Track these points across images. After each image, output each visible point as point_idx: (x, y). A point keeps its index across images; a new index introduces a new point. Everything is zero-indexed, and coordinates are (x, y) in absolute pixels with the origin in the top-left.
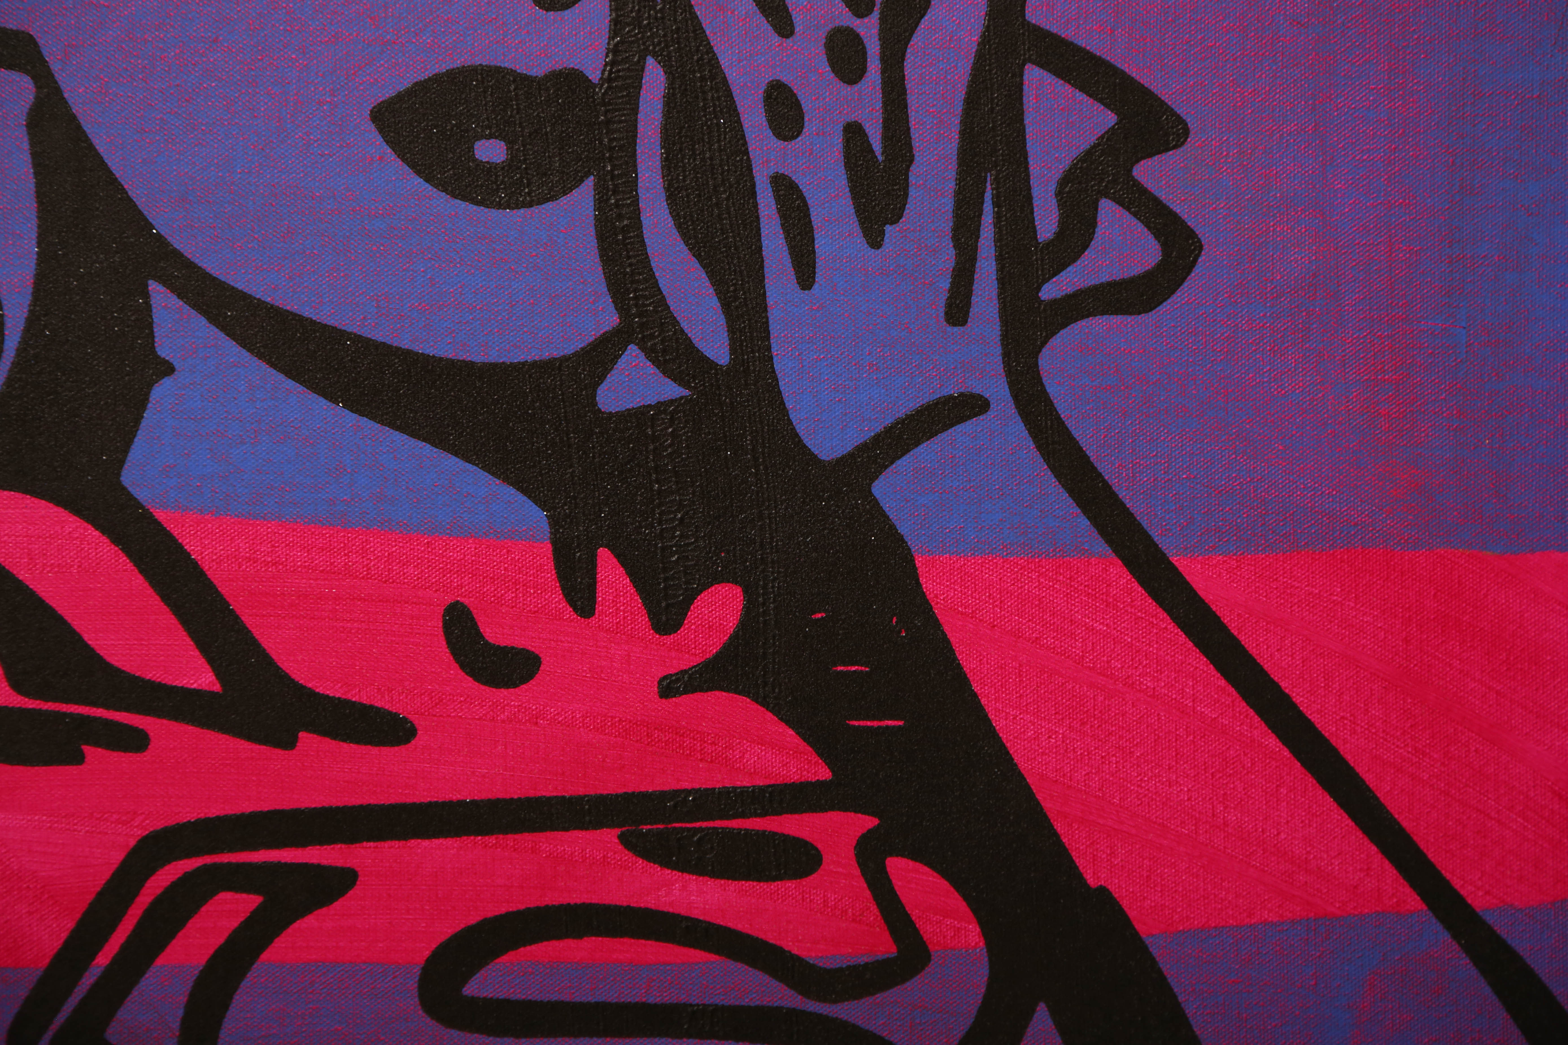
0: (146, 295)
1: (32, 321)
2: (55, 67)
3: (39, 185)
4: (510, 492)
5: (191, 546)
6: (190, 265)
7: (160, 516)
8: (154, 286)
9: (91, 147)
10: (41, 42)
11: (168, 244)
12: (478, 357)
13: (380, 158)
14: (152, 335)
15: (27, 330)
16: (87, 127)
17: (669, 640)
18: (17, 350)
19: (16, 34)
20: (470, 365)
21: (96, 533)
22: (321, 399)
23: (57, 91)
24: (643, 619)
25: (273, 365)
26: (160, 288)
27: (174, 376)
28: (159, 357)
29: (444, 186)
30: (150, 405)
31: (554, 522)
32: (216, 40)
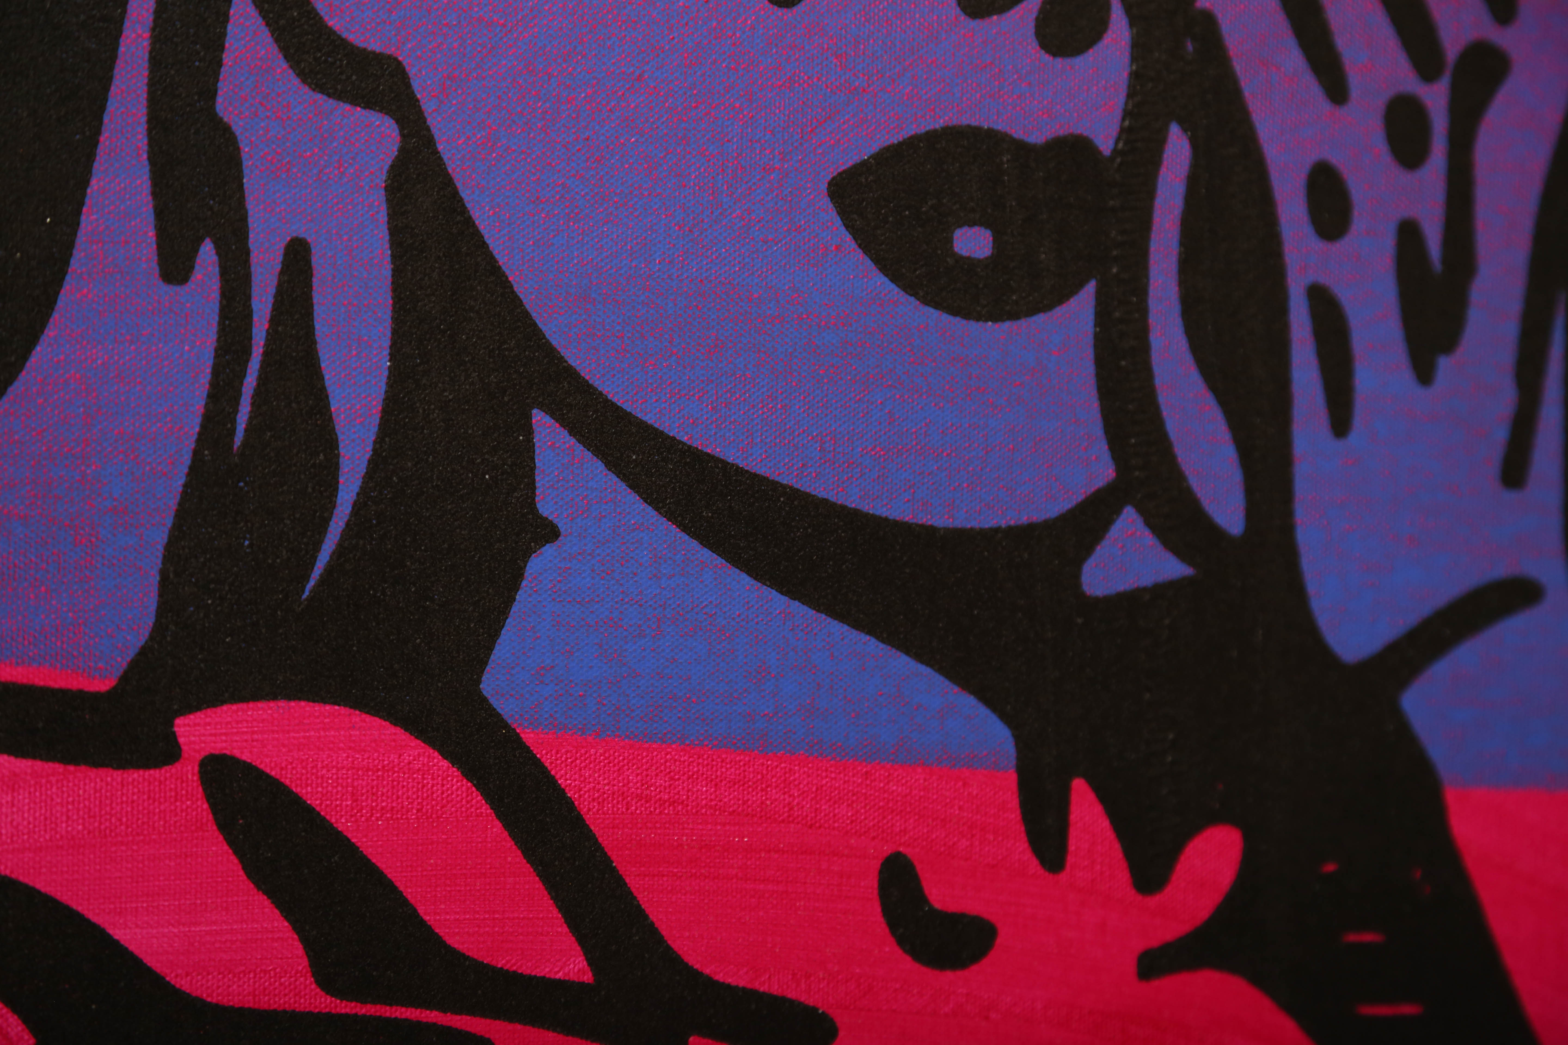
0: (529, 431)
1: (377, 463)
2: (428, 106)
3: (397, 272)
4: (968, 703)
5: (565, 778)
6: (586, 388)
7: (528, 738)
8: (539, 418)
9: (469, 222)
10: (412, 72)
11: (561, 359)
12: (939, 519)
13: (837, 248)
14: (532, 486)
15: (369, 476)
16: (464, 193)
17: (1153, 901)
18: (355, 504)
19: (379, 58)
20: (931, 530)
21: (445, 764)
22: (744, 576)
23: (429, 141)
24: (1123, 876)
25: (685, 529)
26: (548, 419)
27: (558, 543)
28: (541, 517)
29: (910, 287)
30: (524, 583)
31: (1023, 745)
32: (639, 78)
